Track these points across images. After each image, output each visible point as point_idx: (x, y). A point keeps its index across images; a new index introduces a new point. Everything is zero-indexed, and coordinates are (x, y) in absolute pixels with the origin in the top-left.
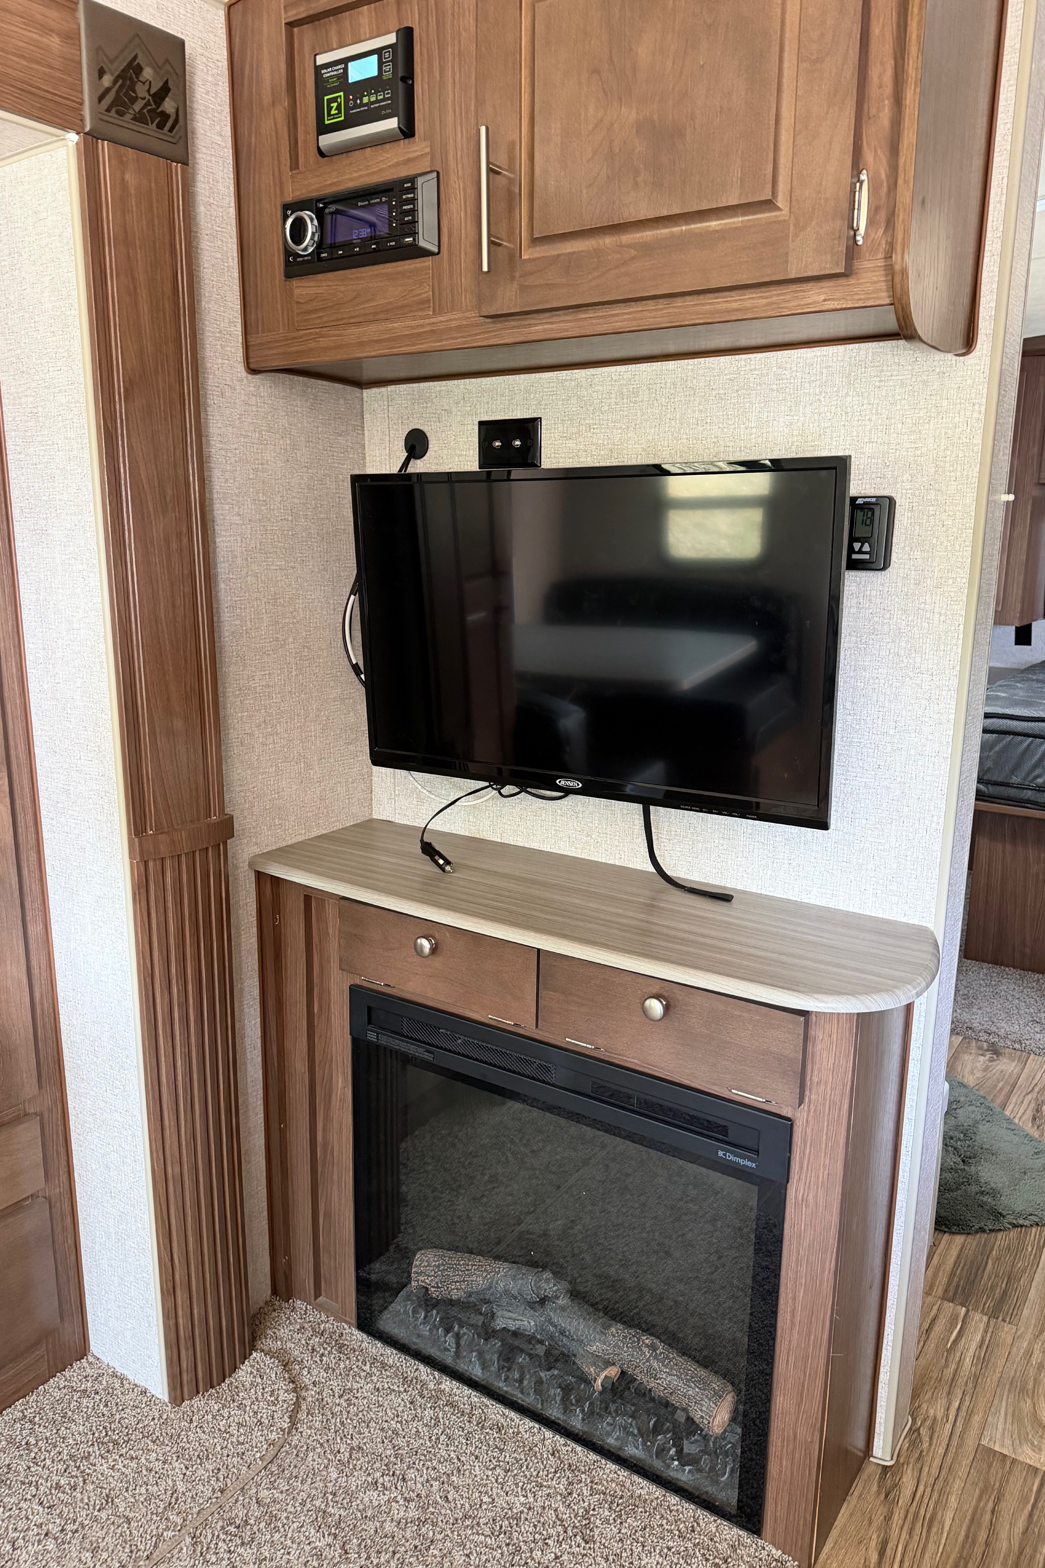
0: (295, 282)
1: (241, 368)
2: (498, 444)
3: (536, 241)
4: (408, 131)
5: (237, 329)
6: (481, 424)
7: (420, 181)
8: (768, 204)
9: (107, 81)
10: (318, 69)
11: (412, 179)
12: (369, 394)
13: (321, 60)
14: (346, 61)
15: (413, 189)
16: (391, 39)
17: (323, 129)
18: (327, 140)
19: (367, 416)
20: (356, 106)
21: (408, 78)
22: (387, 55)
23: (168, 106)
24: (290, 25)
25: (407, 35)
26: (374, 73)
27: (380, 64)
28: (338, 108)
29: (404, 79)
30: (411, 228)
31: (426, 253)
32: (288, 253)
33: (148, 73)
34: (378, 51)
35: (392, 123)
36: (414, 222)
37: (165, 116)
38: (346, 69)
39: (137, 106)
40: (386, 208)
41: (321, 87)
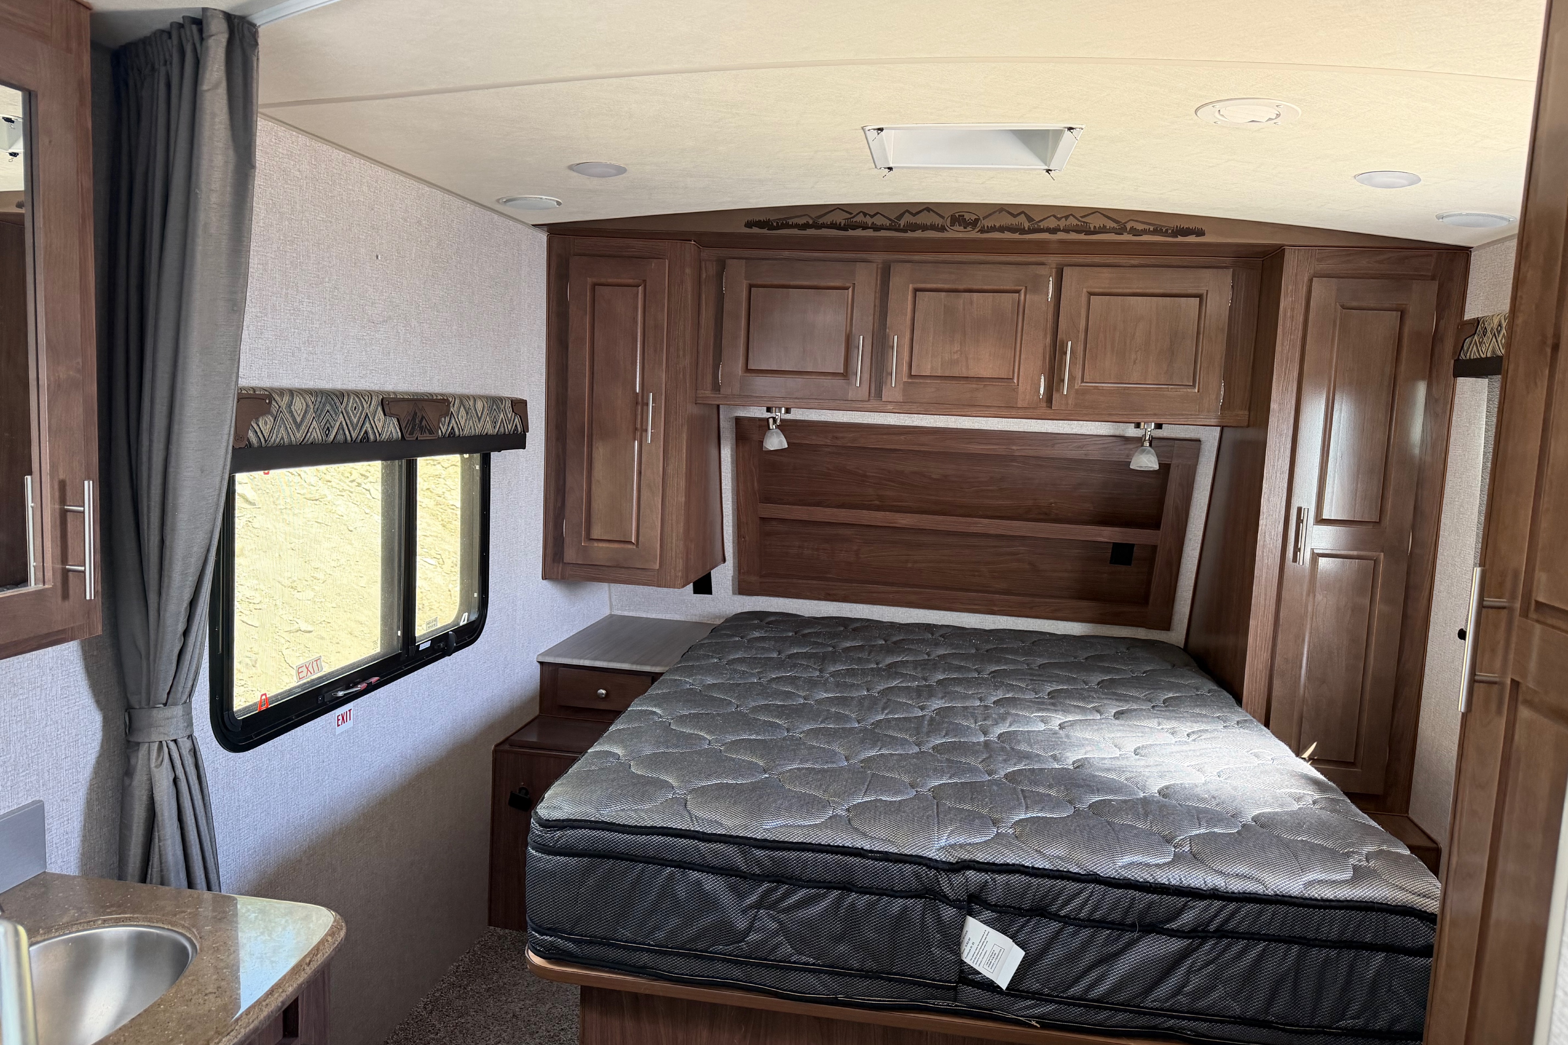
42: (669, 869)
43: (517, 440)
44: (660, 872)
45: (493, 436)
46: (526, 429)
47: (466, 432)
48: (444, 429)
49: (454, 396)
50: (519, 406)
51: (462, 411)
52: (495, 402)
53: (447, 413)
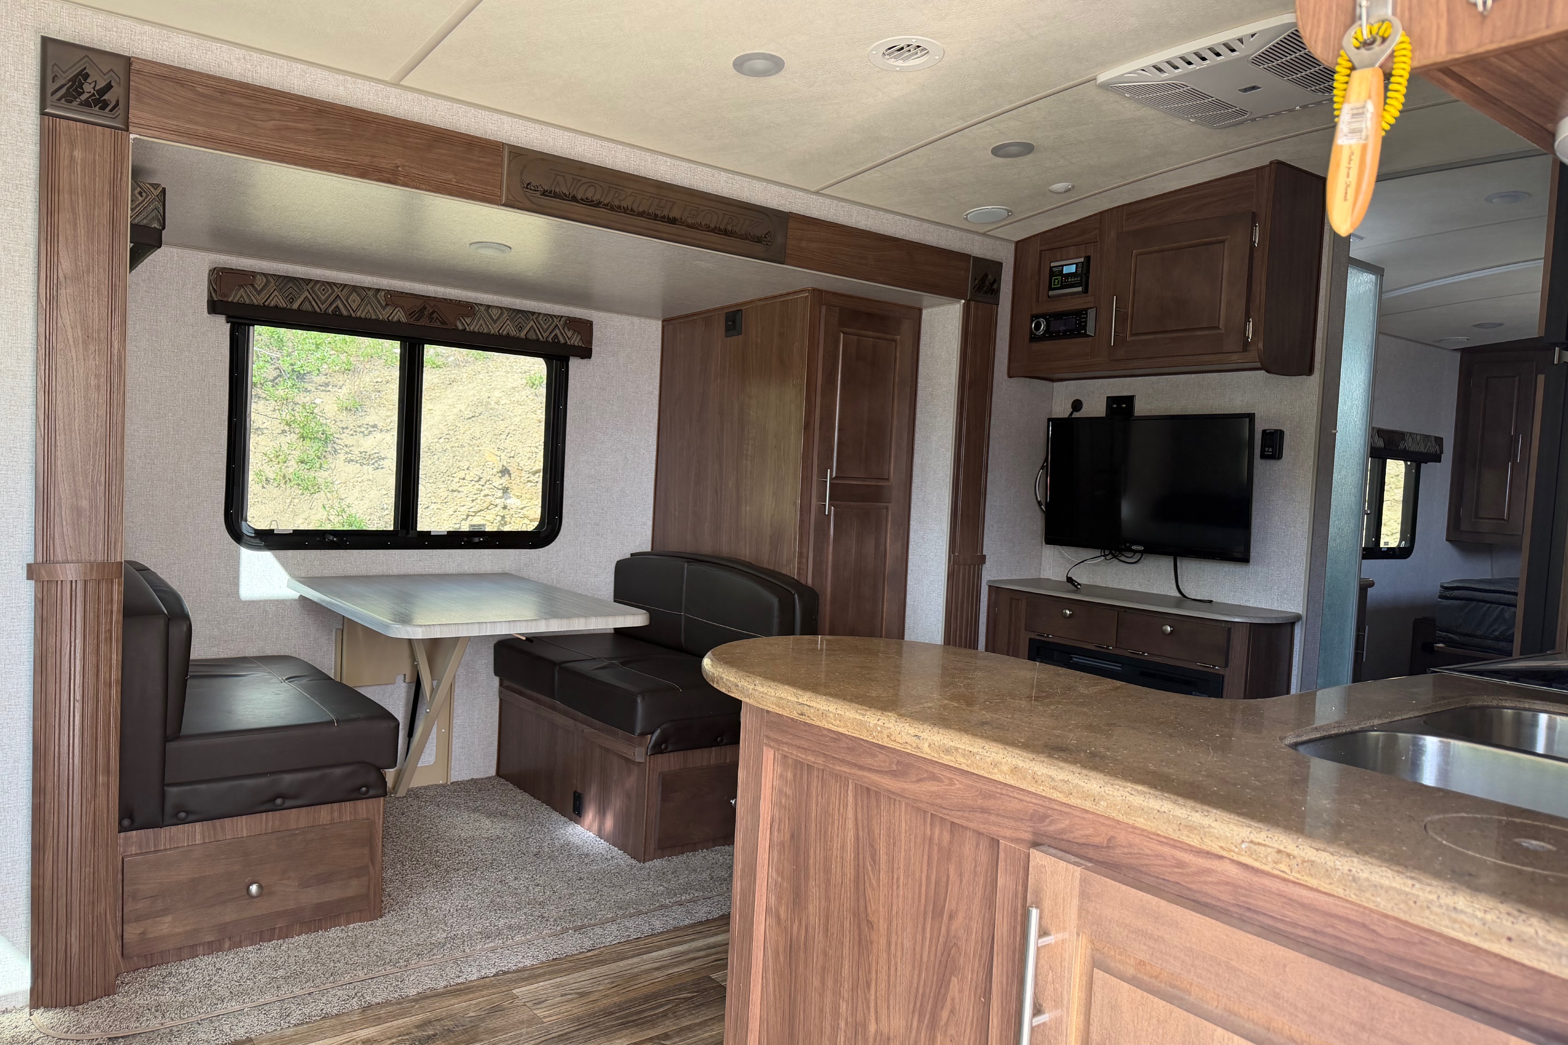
0: (1033, 344)
1: (1006, 376)
2: (1115, 406)
3: (1132, 335)
4: (1086, 291)
5: (1006, 361)
6: (1108, 398)
7: (1089, 311)
8: (1217, 328)
9: (977, 282)
10: (1051, 268)
11: (1086, 310)
12: (1056, 384)
13: (1053, 264)
14: (1063, 266)
15: (1086, 314)
16: (1082, 260)
17: (1051, 289)
18: (1051, 293)
19: (1055, 394)
20: (1065, 282)
21: (1088, 271)
22: (1080, 265)
23: (995, 286)
24: (1041, 251)
25: (1088, 258)
26: (1074, 271)
27: (1077, 268)
28: (1058, 282)
29: (1085, 274)
30: (1084, 327)
31: (1090, 336)
32: (1031, 332)
33: (990, 277)
34: (1077, 264)
35: (1080, 289)
36: (1086, 325)
37: (993, 290)
38: (1063, 269)
39: (985, 289)
40: (1074, 320)
41: (1052, 273)
42: (1502, 606)
43: (1437, 458)
44: (1498, 607)
45: (1424, 453)
46: (1442, 452)
47: (1411, 449)
48: (1402, 446)
49: (1407, 433)
50: (1439, 441)
51: (1410, 439)
52: (1426, 437)
53: (1404, 439)
